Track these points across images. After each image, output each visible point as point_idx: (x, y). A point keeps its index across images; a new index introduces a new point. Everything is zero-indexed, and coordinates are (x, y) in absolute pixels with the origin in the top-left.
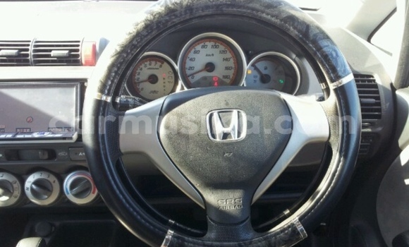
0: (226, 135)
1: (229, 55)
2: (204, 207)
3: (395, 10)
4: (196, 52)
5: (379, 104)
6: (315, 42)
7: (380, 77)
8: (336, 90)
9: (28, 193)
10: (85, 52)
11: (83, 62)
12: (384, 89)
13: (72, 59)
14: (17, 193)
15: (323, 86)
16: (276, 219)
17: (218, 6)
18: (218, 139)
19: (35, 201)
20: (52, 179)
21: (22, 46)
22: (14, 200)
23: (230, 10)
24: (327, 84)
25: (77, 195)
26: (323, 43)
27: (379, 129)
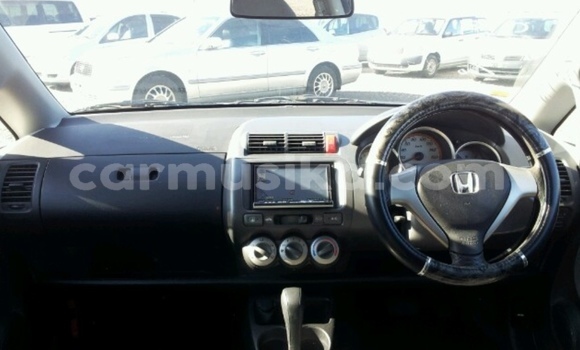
0: (465, 190)
1: (434, 146)
2: (447, 246)
3: (574, 108)
4: (407, 144)
5: (569, 183)
6: (522, 126)
7: (568, 162)
8: (540, 159)
9: (283, 254)
10: (328, 142)
11: (327, 150)
12: (572, 171)
13: (318, 148)
14: (274, 255)
15: (529, 158)
16: (501, 255)
17: (456, 104)
18: (459, 193)
19: (288, 261)
20: (302, 243)
21: (279, 138)
22: (271, 260)
23: (464, 106)
24: (531, 156)
25: (323, 256)
26: (529, 127)
27: (571, 203)
